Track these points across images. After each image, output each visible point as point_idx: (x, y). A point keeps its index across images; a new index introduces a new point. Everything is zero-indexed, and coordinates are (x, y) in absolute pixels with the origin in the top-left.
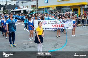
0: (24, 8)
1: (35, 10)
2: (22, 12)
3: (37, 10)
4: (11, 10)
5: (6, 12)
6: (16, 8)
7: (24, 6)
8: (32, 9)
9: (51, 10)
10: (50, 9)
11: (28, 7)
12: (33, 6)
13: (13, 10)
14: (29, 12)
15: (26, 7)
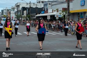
0: (53, 12)
2: (49, 18)
3: (68, 15)
4: (36, 15)
5: (29, 17)
6: (42, 12)
7: (53, 10)
8: (62, 14)
11: (57, 11)
12: (64, 10)
14: (57, 18)
15: (55, 11)
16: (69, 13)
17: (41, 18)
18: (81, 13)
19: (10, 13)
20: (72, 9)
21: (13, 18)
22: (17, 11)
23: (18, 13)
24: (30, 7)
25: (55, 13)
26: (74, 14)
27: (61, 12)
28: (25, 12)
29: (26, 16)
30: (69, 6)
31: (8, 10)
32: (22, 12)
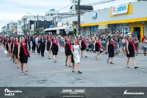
0: (62, 26)
2: (58, 32)
3: (79, 29)
4: (45, 29)
5: (37, 32)
6: (51, 26)
7: (62, 24)
10: (100, 28)
11: (68, 25)
12: (75, 23)
13: (47, 29)
14: (67, 33)
15: (65, 25)
16: (79, 26)
17: (50, 33)
18: (94, 27)
19: (16, 27)
20: (83, 22)
21: (19, 32)
22: (23, 24)
23: (25, 27)
24: (38, 21)
25: (65, 27)
26: (85, 28)
27: (71, 26)
28: (33, 26)
29: (33, 30)
30: (79, 20)
31: (14, 24)
32: (29, 26)
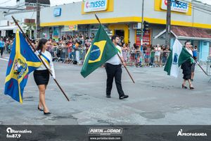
0: (8, 25)
1: (33, 31)
2: (3, 34)
3: (38, 31)
7: (8, 22)
8: (27, 29)
9: (66, 32)
10: (65, 30)
12: (29, 22)
15: (12, 23)
16: (39, 26)
30: (38, 17)
